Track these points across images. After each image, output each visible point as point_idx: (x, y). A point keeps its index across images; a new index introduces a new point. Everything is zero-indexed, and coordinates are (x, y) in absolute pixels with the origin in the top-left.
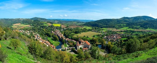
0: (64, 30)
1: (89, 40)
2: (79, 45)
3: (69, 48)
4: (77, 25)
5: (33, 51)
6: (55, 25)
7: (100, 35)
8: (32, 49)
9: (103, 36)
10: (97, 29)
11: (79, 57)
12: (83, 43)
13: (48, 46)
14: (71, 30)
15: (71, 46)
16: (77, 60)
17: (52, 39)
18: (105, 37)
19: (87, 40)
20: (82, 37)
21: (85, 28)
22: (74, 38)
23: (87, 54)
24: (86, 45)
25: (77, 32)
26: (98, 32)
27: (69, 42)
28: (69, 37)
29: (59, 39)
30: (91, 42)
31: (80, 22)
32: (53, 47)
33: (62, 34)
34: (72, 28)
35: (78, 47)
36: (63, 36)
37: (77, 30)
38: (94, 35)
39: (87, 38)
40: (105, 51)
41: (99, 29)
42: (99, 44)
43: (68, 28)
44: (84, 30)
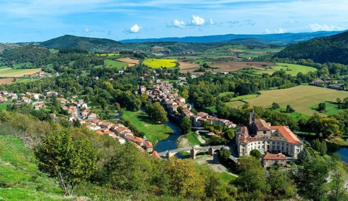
0: (190, 81)
2: (250, 140)
3: (207, 149)
4: (245, 60)
5: (60, 164)
6: (154, 64)
8: (53, 156)
10: (343, 72)
11: (245, 183)
12: (268, 134)
13: (122, 141)
14: (218, 80)
15: (213, 142)
16: (232, 194)
17: (139, 117)
19: (284, 121)
20: (265, 110)
21: (282, 70)
22: (229, 113)
23: (280, 177)
24: (281, 143)
25: (245, 87)
26: (343, 90)
27: (207, 127)
28: (208, 108)
29: (169, 116)
30: (304, 133)
31: (258, 47)
32: (142, 147)
33: (182, 96)
34: (225, 73)
35: (244, 146)
36: (186, 103)
37: (243, 81)
38: (324, 104)
39: (289, 114)
42: (342, 144)
43: (208, 70)
44: (275, 80)
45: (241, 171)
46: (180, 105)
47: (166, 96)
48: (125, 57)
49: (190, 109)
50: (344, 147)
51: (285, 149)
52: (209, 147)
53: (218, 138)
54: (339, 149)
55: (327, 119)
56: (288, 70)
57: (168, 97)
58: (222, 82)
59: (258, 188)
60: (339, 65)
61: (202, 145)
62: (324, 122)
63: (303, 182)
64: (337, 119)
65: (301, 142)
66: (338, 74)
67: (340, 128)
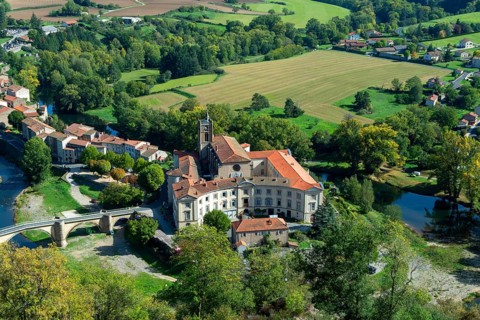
0: (39, 42)
1: (307, 146)
2: (203, 189)
3: (95, 219)
7: (432, 88)
9: (460, 100)
10: (404, 18)
11: (194, 298)
12: (245, 172)
14: (116, 37)
15: (111, 202)
19: (279, 137)
20: (236, 114)
21: (271, 12)
22: (148, 125)
23: (274, 271)
24: (274, 191)
25: (185, 56)
26: (405, 60)
27: (93, 163)
28: (92, 112)
30: (325, 164)
33: (21, 82)
34: (135, 20)
35: (188, 205)
36: (34, 100)
37: (179, 41)
38: (366, 94)
39: (290, 122)
40: (472, 255)
41: (426, 25)
42: (404, 185)
43: (87, 13)
44: (257, 40)
45: (182, 267)
46: (16, 105)
49: (45, 115)
50: (407, 189)
51: (284, 204)
52: (101, 213)
53: (122, 190)
54: (399, 196)
55: (374, 129)
56: (286, 12)
58: (126, 45)
59: (225, 300)
61: (82, 210)
62: (367, 136)
63: (323, 276)
64: (395, 128)
65: (320, 185)
66: (395, 23)
67: (400, 148)
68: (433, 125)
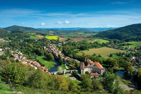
0: (63, 45)
1: (102, 62)
2: (85, 68)
4: (84, 37)
6: (49, 38)
7: (123, 54)
9: (128, 56)
10: (118, 42)
11: (84, 85)
12: (92, 65)
13: (36, 68)
14: (74, 44)
17: (43, 58)
18: (134, 58)
19: (98, 60)
20: (91, 56)
21: (97, 41)
22: (77, 57)
23: (97, 82)
24: (96, 69)
25: (83, 47)
26: (119, 49)
27: (69, 62)
28: (69, 55)
29: (55, 58)
30: (105, 65)
31: (88, 33)
32: (44, 70)
33: (60, 50)
34: (76, 42)
35: (83, 70)
36: (61, 53)
37: (83, 45)
38: (112, 54)
39: (99, 58)
40: (131, 83)
41: (122, 44)
42: (118, 69)
43: (70, 41)
44: (94, 45)
45: (82, 80)
46: (59, 54)
47: (54, 50)
48: (38, 35)
49: (63, 55)
50: (119, 70)
51: (98, 71)
52: (70, 70)
53: (73, 67)
54: (117, 71)
56: (99, 41)
57: (54, 51)
58: (75, 45)
59: (89, 86)
60: (117, 40)
61: (67, 70)
62: (112, 61)
63: (105, 84)
64: (117, 60)
65: (104, 68)
66: (117, 43)
67: (118, 63)
68: (123, 60)
